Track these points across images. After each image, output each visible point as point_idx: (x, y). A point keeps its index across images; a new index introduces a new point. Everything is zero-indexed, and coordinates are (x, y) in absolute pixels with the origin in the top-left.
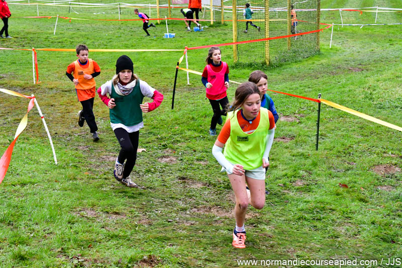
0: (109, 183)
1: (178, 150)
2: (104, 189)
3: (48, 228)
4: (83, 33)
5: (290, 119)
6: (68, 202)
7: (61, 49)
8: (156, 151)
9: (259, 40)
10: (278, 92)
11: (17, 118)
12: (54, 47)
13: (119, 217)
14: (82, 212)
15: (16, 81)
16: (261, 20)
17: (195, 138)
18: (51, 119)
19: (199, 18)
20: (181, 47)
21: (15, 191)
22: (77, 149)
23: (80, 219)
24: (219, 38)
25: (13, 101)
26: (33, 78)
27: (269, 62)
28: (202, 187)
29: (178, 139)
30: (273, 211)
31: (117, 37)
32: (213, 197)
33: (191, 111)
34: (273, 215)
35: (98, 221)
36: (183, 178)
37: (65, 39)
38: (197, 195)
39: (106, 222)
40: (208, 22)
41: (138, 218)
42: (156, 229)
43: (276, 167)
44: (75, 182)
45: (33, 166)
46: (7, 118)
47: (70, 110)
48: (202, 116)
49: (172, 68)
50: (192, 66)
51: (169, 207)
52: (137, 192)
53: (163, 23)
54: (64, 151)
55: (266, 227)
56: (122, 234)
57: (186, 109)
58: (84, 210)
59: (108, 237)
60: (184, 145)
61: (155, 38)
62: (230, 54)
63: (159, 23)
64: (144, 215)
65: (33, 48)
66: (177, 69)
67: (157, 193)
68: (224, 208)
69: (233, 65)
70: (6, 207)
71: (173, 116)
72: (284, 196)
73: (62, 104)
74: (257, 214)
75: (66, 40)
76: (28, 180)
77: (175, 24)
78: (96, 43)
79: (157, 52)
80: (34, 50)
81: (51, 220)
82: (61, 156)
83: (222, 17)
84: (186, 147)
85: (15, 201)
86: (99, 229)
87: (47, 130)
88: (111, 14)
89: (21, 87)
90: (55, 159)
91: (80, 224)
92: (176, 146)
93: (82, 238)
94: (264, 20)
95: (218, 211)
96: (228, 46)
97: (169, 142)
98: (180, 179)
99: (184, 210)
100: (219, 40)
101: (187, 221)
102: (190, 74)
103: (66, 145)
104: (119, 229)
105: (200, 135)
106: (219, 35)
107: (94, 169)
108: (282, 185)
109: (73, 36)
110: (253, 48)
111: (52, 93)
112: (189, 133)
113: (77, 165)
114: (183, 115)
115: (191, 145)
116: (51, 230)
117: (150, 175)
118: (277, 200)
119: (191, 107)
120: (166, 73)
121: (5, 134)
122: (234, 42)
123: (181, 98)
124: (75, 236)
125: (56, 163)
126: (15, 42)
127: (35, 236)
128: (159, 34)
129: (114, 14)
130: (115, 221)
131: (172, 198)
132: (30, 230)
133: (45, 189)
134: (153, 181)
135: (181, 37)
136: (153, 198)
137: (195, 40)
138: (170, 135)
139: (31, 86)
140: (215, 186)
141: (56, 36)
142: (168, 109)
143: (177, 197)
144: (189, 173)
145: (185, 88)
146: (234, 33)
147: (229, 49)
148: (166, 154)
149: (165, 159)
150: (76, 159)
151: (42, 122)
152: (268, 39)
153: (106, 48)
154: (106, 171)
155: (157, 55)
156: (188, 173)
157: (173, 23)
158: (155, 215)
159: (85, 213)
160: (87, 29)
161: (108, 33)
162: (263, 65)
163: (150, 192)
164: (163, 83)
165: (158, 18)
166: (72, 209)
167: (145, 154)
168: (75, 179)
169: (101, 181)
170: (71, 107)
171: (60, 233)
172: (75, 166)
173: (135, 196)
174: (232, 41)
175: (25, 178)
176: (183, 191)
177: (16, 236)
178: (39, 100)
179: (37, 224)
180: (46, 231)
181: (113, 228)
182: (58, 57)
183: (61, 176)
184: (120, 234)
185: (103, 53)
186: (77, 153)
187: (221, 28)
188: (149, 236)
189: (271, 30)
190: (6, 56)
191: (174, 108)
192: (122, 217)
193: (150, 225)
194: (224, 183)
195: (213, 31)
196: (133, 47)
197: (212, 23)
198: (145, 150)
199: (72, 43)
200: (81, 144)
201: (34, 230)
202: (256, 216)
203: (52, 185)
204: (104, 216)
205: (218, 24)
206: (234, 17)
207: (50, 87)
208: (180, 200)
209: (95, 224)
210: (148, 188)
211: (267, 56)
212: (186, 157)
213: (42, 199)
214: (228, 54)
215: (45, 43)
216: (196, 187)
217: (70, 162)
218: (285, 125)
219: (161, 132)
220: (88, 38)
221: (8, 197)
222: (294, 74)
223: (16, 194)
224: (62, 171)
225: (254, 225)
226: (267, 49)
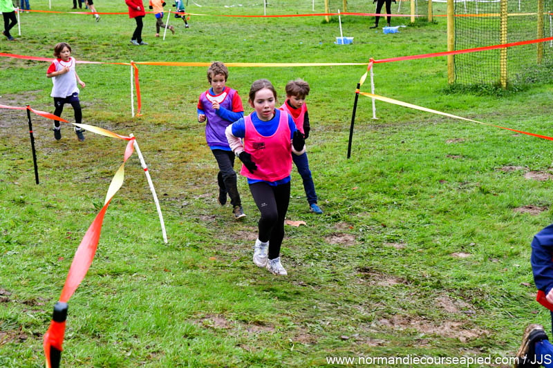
0: (247, 275)
1: (358, 224)
2: (241, 284)
3: (152, 343)
4: (208, 37)
5: (540, 176)
6: (184, 303)
7: (173, 63)
8: (323, 225)
9: (490, 47)
10: (521, 133)
11: (106, 169)
12: (163, 59)
13: (263, 330)
14: (206, 320)
15: (105, 112)
16: (495, 15)
17: (385, 205)
18: (158, 172)
19: (392, 12)
20: (363, 60)
21: (103, 284)
22: (197, 221)
23: (203, 331)
24: (424, 44)
25: (99, 144)
26: (131, 108)
27: (507, 83)
28: (396, 284)
29: (358, 207)
30: (512, 326)
31: (260, 44)
32: (413, 302)
33: (379, 162)
34: (513, 333)
35: (231, 334)
36: (366, 270)
37: (181, 46)
38: (388, 298)
39: (243, 337)
40: (407, 18)
41: (293, 332)
42: (322, 351)
43: (517, 254)
44: (195, 272)
45: (131, 246)
46: (91, 170)
47: (188, 158)
48: (396, 171)
49: (348, 92)
50: (381, 90)
51: (343, 315)
52: (293, 290)
53: (334, 21)
54: (177, 222)
55: (500, 353)
56: (268, 357)
57: (370, 157)
58: (208, 316)
59: (246, 362)
60: (367, 217)
61: (321, 45)
62: (441, 69)
63: (328, 20)
64: (302, 328)
65: (132, 61)
66: (357, 94)
67: (323, 293)
68: (432, 319)
69: (447, 87)
70: (89, 309)
71: (349, 169)
72: (531, 303)
73: (175, 148)
74: (486, 331)
75: (182, 49)
76: (123, 268)
77: (354, 22)
78: (228, 54)
79: (324, 67)
80: (133, 64)
81: (158, 331)
82: (174, 231)
83: (430, 11)
84: (370, 220)
85: (103, 299)
86: (232, 348)
87: (153, 189)
88: (252, 7)
89: (112, 122)
90: (165, 236)
91: (203, 340)
92: (354, 218)
93: (206, 361)
94: (498, 15)
95: (421, 324)
96: (439, 57)
97: (342, 210)
98: (360, 271)
99: (367, 321)
100: (426, 47)
101: (372, 339)
102: (377, 102)
103: (181, 214)
104: (264, 349)
105: (393, 200)
106: (424, 39)
107: (225, 252)
108: (528, 284)
109: (193, 41)
110: (481, 59)
111: (159, 131)
112: (375, 197)
113: (198, 246)
114: (366, 168)
115: (378, 216)
116: (159, 346)
117: (312, 264)
118: (518, 308)
119: (378, 156)
120: (339, 101)
121: (89, 195)
122: (449, 50)
123: (362, 140)
124: (195, 357)
125: (166, 241)
126: (104, 51)
127: (134, 355)
128: (328, 38)
129: (256, 6)
130: (257, 336)
131: (347, 301)
132: (126, 346)
133: (149, 283)
134: (316, 273)
135: (363, 43)
136: (317, 301)
137: (385, 48)
138: (344, 200)
139: (128, 119)
140: (417, 283)
141: (166, 42)
142: (341, 159)
143: (356, 300)
144: (376, 262)
145: (369, 124)
146: (450, 36)
147: (441, 62)
148: (338, 231)
149: (336, 239)
150: (196, 235)
151: (145, 176)
152: (506, 46)
153: (244, 61)
154: (244, 256)
155: (325, 71)
156: (373, 262)
157: (350, 21)
158: (320, 328)
159: (210, 321)
160: (215, 31)
161: (247, 37)
162: (496, 89)
163: (312, 292)
164: (334, 117)
165: (326, 12)
166: (190, 315)
167: (305, 229)
168: (194, 267)
169: (236, 272)
170: (190, 154)
171: (172, 352)
172: (195, 247)
173: (289, 297)
174: (445, 49)
175: (118, 264)
176: (365, 289)
177: (104, 355)
178: (141, 141)
179: (136, 337)
180: (151, 349)
181: (254, 347)
182: (169, 75)
183: (173, 262)
184: (265, 358)
185: (239, 68)
186: (197, 227)
187: (428, 27)
188: (311, 361)
189: (511, 32)
190: (90, 74)
191: (351, 156)
192: (268, 329)
193: (313, 343)
194: (432, 278)
195: (415, 33)
196: (286, 58)
197: (413, 20)
198: (305, 223)
199: (190, 52)
200: (204, 212)
201: (131, 346)
202: (484, 334)
203: (159, 276)
204: (240, 327)
205: (422, 22)
206: (449, 11)
207: (157, 121)
208: (360, 305)
209: (226, 340)
210: (309, 284)
211: (504, 73)
212: (370, 236)
213: (143, 297)
214: (439, 69)
215: (150, 53)
216: (387, 284)
217: (188, 240)
218: (533, 186)
219: (330, 195)
220: (216, 45)
221: (93, 294)
222: (547, 102)
223: (105, 289)
224: (175, 254)
225: (482, 349)
226: (503, 62)
